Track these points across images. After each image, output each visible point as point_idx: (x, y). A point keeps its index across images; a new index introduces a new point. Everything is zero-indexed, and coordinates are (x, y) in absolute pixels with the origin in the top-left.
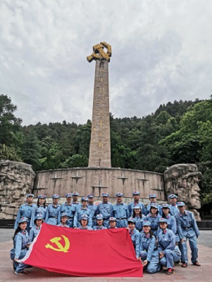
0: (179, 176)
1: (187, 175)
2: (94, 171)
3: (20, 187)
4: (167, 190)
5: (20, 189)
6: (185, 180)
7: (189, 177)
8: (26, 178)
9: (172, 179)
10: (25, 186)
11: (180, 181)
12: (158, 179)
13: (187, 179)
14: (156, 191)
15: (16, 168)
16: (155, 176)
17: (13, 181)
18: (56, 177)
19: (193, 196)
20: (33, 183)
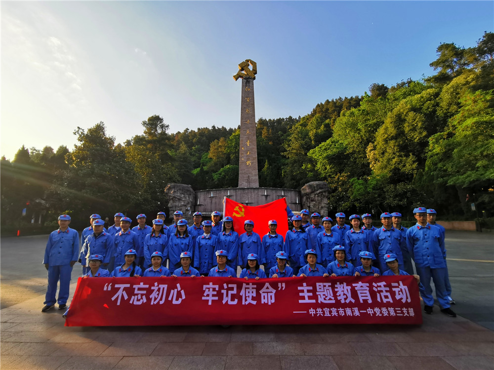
0: (312, 192)
1: (318, 192)
2: (242, 190)
3: (185, 204)
4: (303, 204)
5: (185, 206)
6: (317, 195)
7: (320, 193)
8: (189, 197)
9: (306, 194)
10: (188, 203)
11: (312, 196)
12: (295, 195)
13: (318, 194)
14: (293, 205)
15: (180, 190)
16: (293, 192)
17: (180, 200)
18: (212, 196)
19: (322, 207)
20: (194, 200)
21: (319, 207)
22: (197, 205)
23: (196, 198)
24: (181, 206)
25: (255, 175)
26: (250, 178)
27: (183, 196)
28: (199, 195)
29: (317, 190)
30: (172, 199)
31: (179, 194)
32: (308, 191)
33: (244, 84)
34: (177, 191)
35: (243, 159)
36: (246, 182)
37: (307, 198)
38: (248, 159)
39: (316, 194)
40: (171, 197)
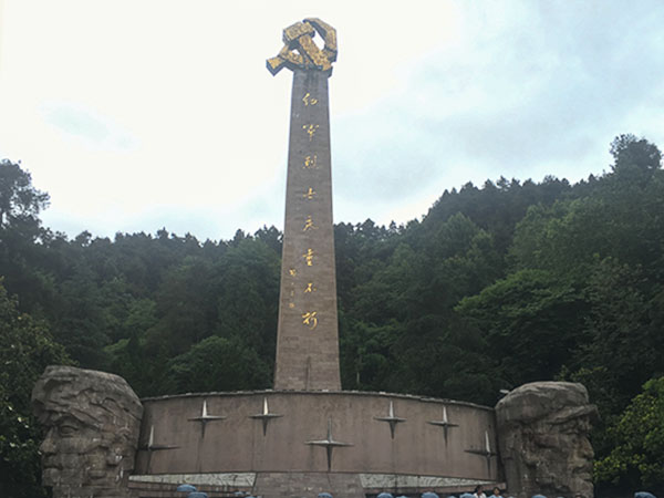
2: (311, 400)
3: (106, 443)
7: (569, 419)
10: (117, 441)
12: (480, 423)
16: (474, 413)
18: (205, 415)
19: (576, 470)
20: (138, 431)
21: (565, 469)
22: (146, 448)
23: (143, 425)
24: (91, 450)
25: (330, 357)
26: (313, 367)
27: (99, 412)
28: (155, 410)
29: (559, 410)
30: (59, 423)
31: (86, 407)
32: (528, 411)
33: (301, 86)
34: (82, 392)
35: (292, 305)
36: (301, 379)
37: (524, 435)
38: (308, 307)
39: (554, 424)
40: (55, 418)
